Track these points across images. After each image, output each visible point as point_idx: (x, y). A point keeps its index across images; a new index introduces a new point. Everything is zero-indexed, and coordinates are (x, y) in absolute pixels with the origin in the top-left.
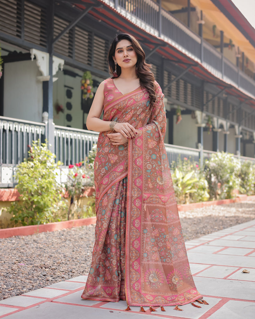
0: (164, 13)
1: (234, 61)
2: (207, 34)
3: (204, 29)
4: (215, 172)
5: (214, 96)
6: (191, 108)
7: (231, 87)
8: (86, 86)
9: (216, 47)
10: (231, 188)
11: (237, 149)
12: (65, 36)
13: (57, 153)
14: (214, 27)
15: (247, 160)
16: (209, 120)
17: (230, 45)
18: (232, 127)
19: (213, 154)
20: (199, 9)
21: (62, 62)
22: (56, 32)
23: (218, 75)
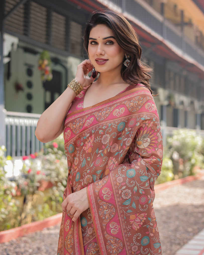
1: (193, 39)
2: (169, 13)
3: (166, 9)
4: (178, 150)
5: (175, 74)
7: (192, 65)
8: (43, 67)
9: (177, 24)
10: (193, 166)
14: (175, 6)
16: (169, 98)
17: (190, 24)
18: (192, 103)
19: (175, 131)
21: (15, 40)
22: (8, 7)
23: (179, 52)
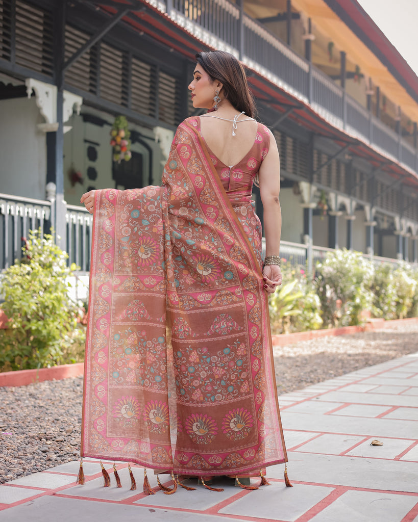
0: (248, 22)
1: (363, 102)
2: (320, 56)
3: (314, 48)
4: (332, 281)
5: (330, 158)
6: (293, 177)
7: (357, 142)
8: (119, 140)
9: (333, 77)
10: (357, 308)
11: (368, 245)
12: (83, 58)
13: (70, 250)
14: (331, 45)
15: (385, 262)
16: (322, 197)
17: (357, 75)
18: (360, 208)
19: (328, 253)
20: (305, 16)
21: (79, 100)
22: (69, 51)
23: (336, 123)
